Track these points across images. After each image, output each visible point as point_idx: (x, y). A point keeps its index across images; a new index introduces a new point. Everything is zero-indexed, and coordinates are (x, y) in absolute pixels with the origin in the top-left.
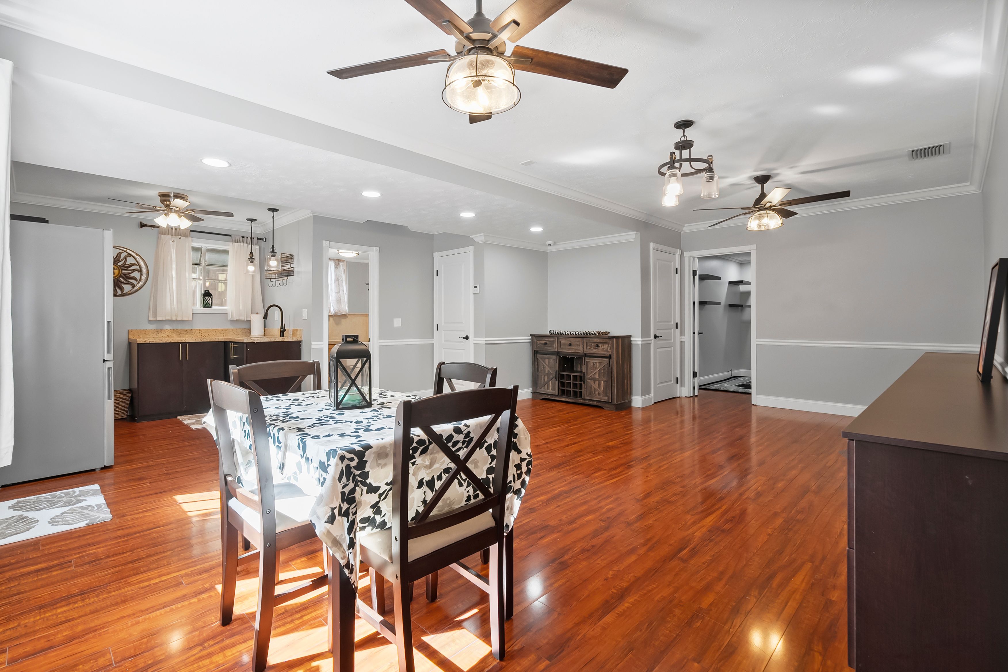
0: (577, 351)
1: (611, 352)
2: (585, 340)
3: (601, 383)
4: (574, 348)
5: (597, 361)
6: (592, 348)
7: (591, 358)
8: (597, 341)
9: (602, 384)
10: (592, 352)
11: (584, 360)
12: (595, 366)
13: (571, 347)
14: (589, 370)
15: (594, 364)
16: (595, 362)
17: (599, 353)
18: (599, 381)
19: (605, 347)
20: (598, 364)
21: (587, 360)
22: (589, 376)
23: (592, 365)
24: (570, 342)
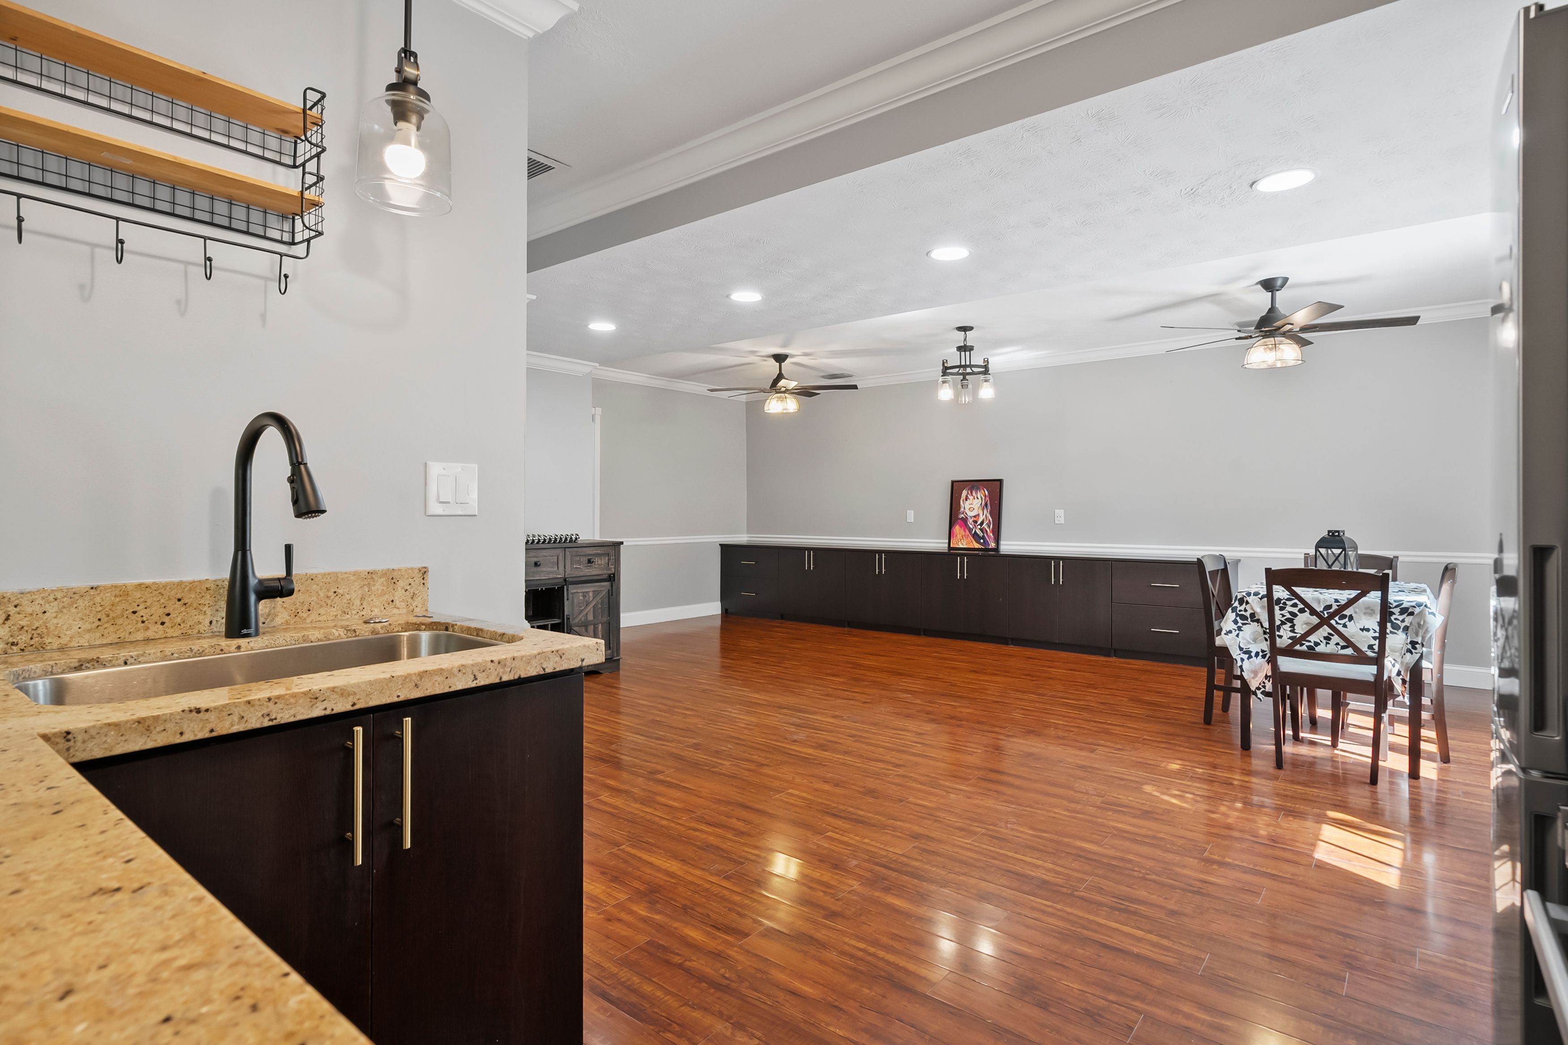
0: (551, 576)
1: (613, 570)
2: (568, 553)
3: (598, 628)
4: (544, 569)
5: (590, 588)
6: (581, 567)
7: (580, 585)
8: (591, 553)
9: (600, 630)
10: (582, 574)
11: (567, 590)
12: (587, 598)
13: (539, 569)
14: (576, 610)
15: (584, 596)
16: (586, 592)
17: (594, 573)
18: (595, 625)
19: (603, 562)
20: (591, 594)
21: (573, 589)
22: (577, 621)
23: (581, 598)
24: (536, 560)
